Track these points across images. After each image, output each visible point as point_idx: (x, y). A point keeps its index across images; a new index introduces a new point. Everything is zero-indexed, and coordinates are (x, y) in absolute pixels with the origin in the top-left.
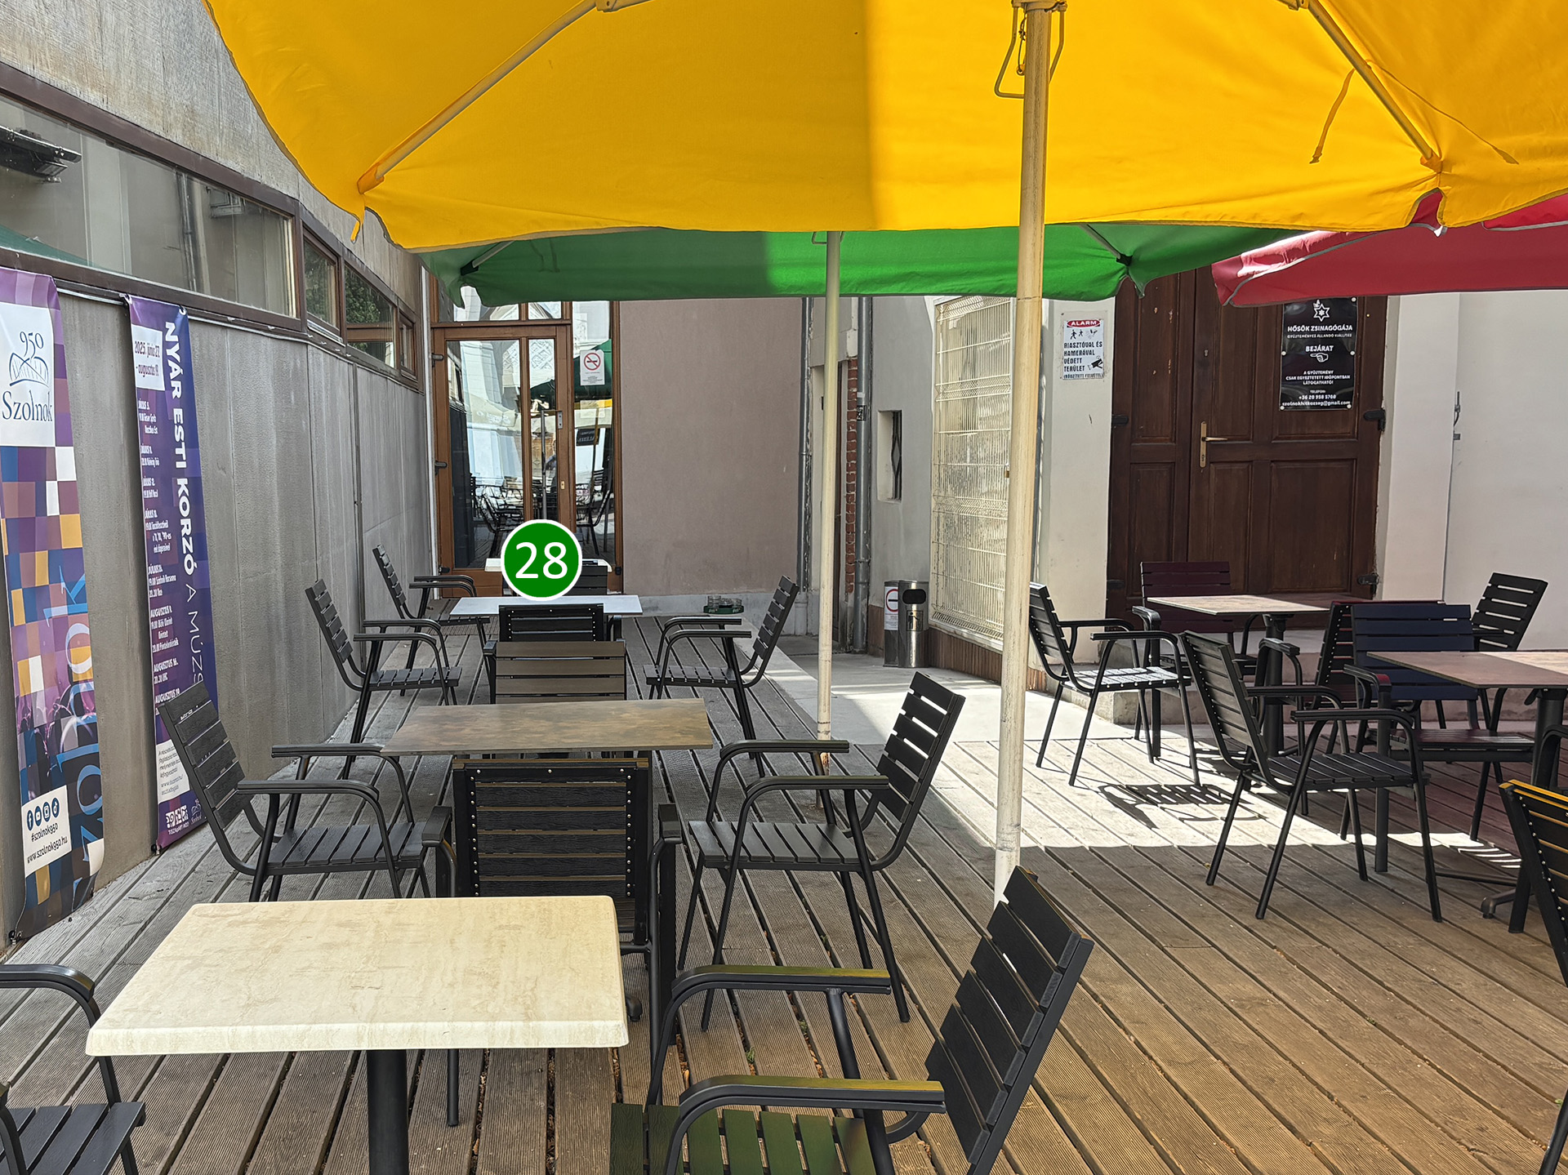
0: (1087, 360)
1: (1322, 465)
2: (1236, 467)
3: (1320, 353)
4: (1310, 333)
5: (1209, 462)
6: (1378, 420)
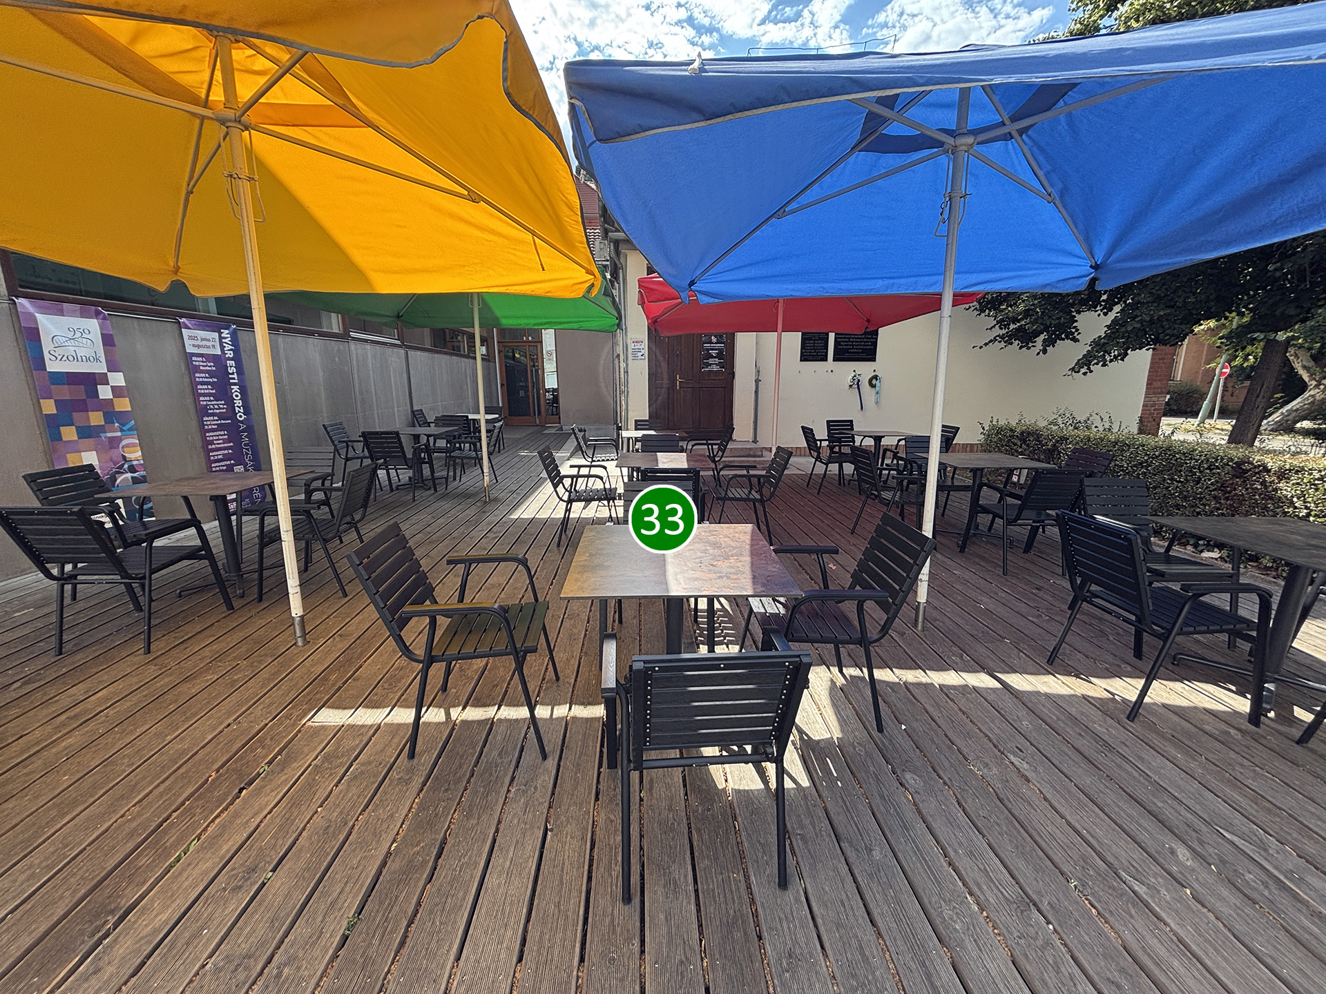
0: (640, 354)
1: (716, 389)
2: (690, 389)
3: (714, 353)
4: (711, 346)
5: (680, 388)
6: (733, 374)
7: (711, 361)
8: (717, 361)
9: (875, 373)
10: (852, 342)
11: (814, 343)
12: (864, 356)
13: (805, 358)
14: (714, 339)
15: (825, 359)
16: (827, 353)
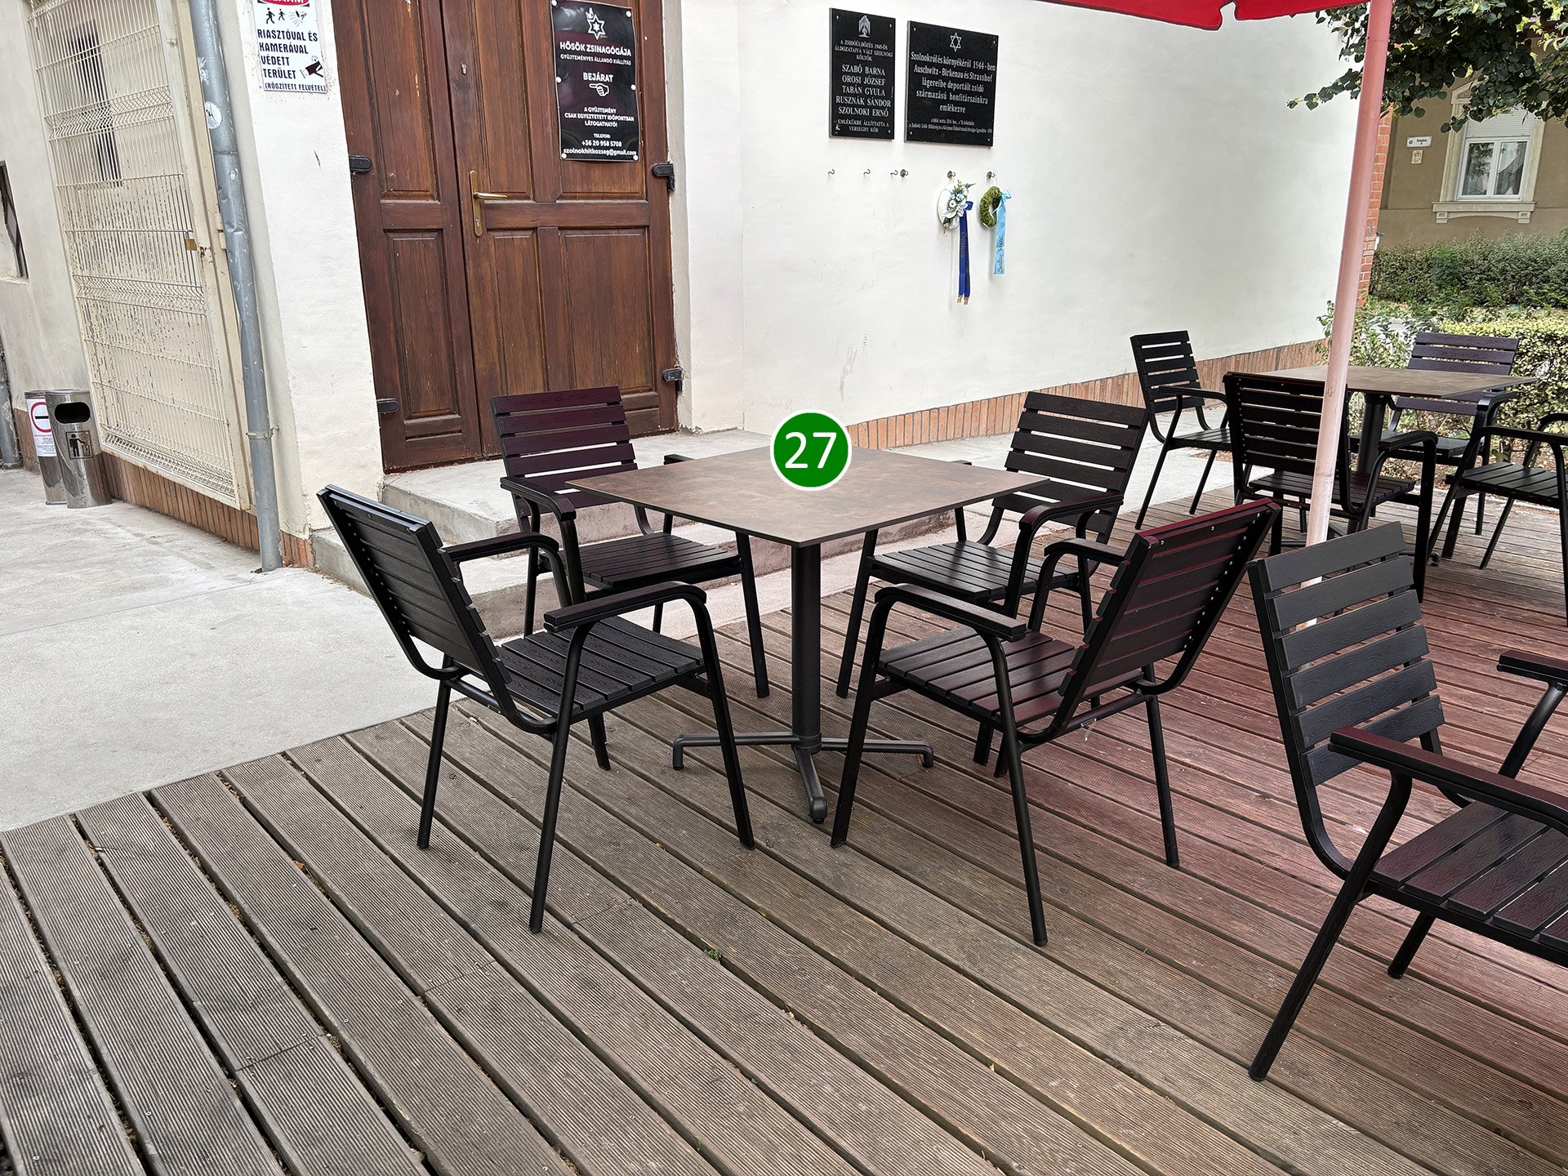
0: (299, 62)
1: (614, 233)
2: (518, 235)
3: (599, 82)
4: (585, 54)
5: (486, 229)
6: (666, 179)
7: (592, 116)
8: (611, 117)
9: (994, 183)
10: (946, 79)
11: (863, 75)
12: (969, 126)
13: (841, 127)
14: (597, 28)
15: (887, 134)
16: (892, 110)
